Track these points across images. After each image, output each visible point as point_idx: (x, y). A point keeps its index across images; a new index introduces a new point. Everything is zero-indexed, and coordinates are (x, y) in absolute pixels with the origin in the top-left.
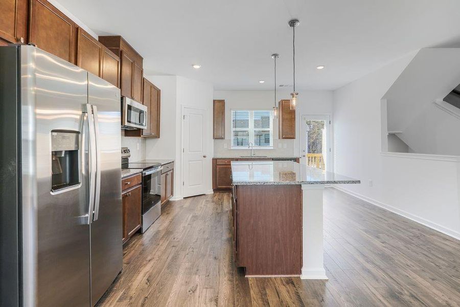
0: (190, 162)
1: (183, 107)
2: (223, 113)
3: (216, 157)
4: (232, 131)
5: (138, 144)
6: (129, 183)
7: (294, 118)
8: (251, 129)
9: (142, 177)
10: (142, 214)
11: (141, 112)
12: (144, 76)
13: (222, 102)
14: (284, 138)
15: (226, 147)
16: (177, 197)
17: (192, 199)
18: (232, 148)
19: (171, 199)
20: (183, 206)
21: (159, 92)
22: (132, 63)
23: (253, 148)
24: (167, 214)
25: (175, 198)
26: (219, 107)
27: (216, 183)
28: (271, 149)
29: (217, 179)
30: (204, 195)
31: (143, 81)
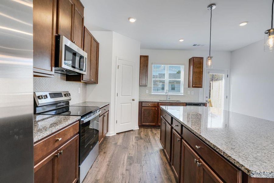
0: (122, 104)
1: (118, 58)
2: (147, 66)
3: (141, 100)
4: (152, 81)
5: (79, 88)
6: (60, 139)
7: (202, 72)
8: (167, 79)
9: (80, 125)
10: (79, 165)
11: (81, 57)
12: (85, 24)
13: (147, 57)
14: (194, 87)
15: (148, 93)
16: (111, 133)
17: (123, 134)
18: (152, 94)
19: (107, 135)
20: (117, 143)
21: (98, 44)
22: (72, 5)
23: (169, 94)
24: (105, 153)
25: (110, 134)
26: (144, 61)
27: (141, 121)
28: (182, 95)
29: (142, 118)
30: (132, 130)
31: (84, 29)
